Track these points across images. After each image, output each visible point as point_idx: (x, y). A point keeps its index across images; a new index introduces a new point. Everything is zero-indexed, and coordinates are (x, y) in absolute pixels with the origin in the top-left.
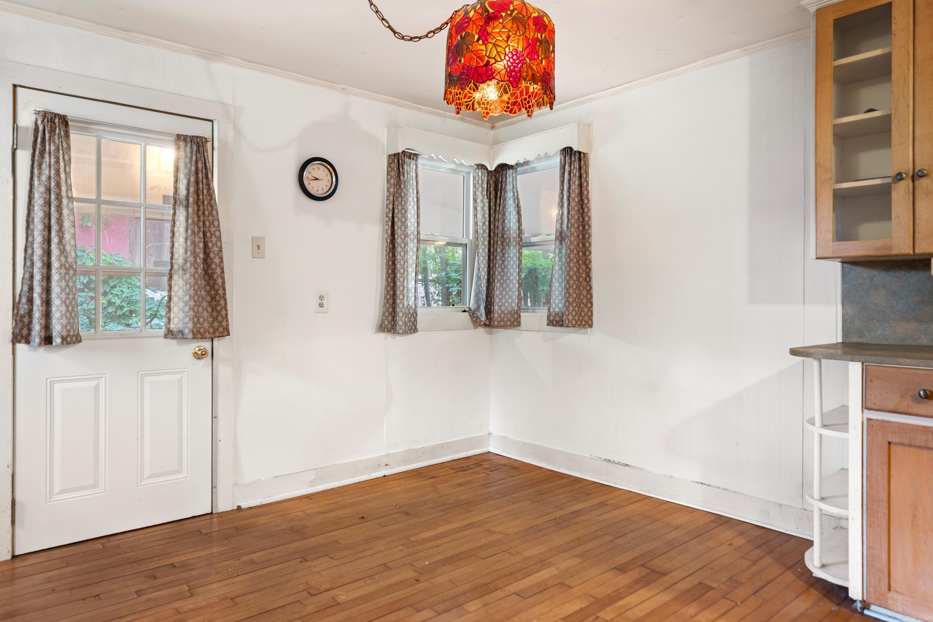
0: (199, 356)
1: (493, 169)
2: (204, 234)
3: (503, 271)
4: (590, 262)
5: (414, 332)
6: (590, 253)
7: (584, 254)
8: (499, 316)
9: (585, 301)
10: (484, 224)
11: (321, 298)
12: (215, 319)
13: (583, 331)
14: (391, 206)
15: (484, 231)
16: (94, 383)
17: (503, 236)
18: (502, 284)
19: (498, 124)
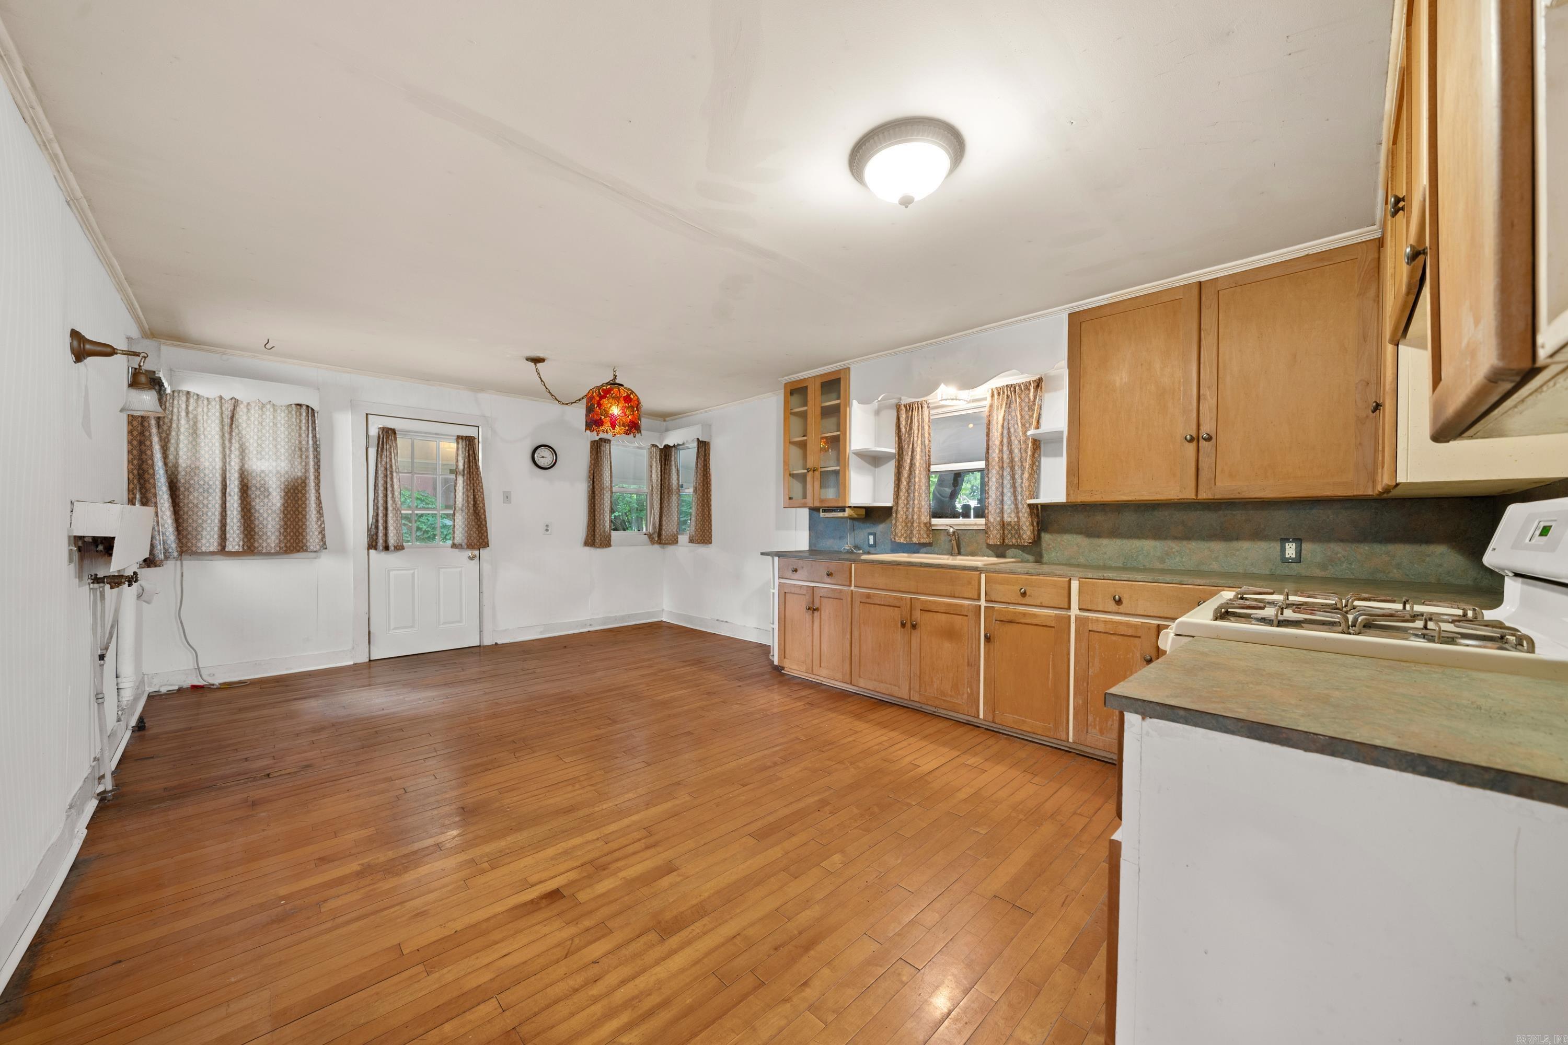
0: (472, 558)
1: (662, 447)
2: (474, 491)
3: (668, 510)
4: (711, 506)
5: (609, 547)
6: (711, 500)
7: (707, 501)
8: (665, 537)
9: (707, 528)
10: (657, 481)
11: (547, 526)
12: (480, 538)
13: (707, 546)
14: (592, 472)
15: (657, 485)
16: (412, 571)
17: (669, 488)
18: (667, 518)
19: (667, 419)
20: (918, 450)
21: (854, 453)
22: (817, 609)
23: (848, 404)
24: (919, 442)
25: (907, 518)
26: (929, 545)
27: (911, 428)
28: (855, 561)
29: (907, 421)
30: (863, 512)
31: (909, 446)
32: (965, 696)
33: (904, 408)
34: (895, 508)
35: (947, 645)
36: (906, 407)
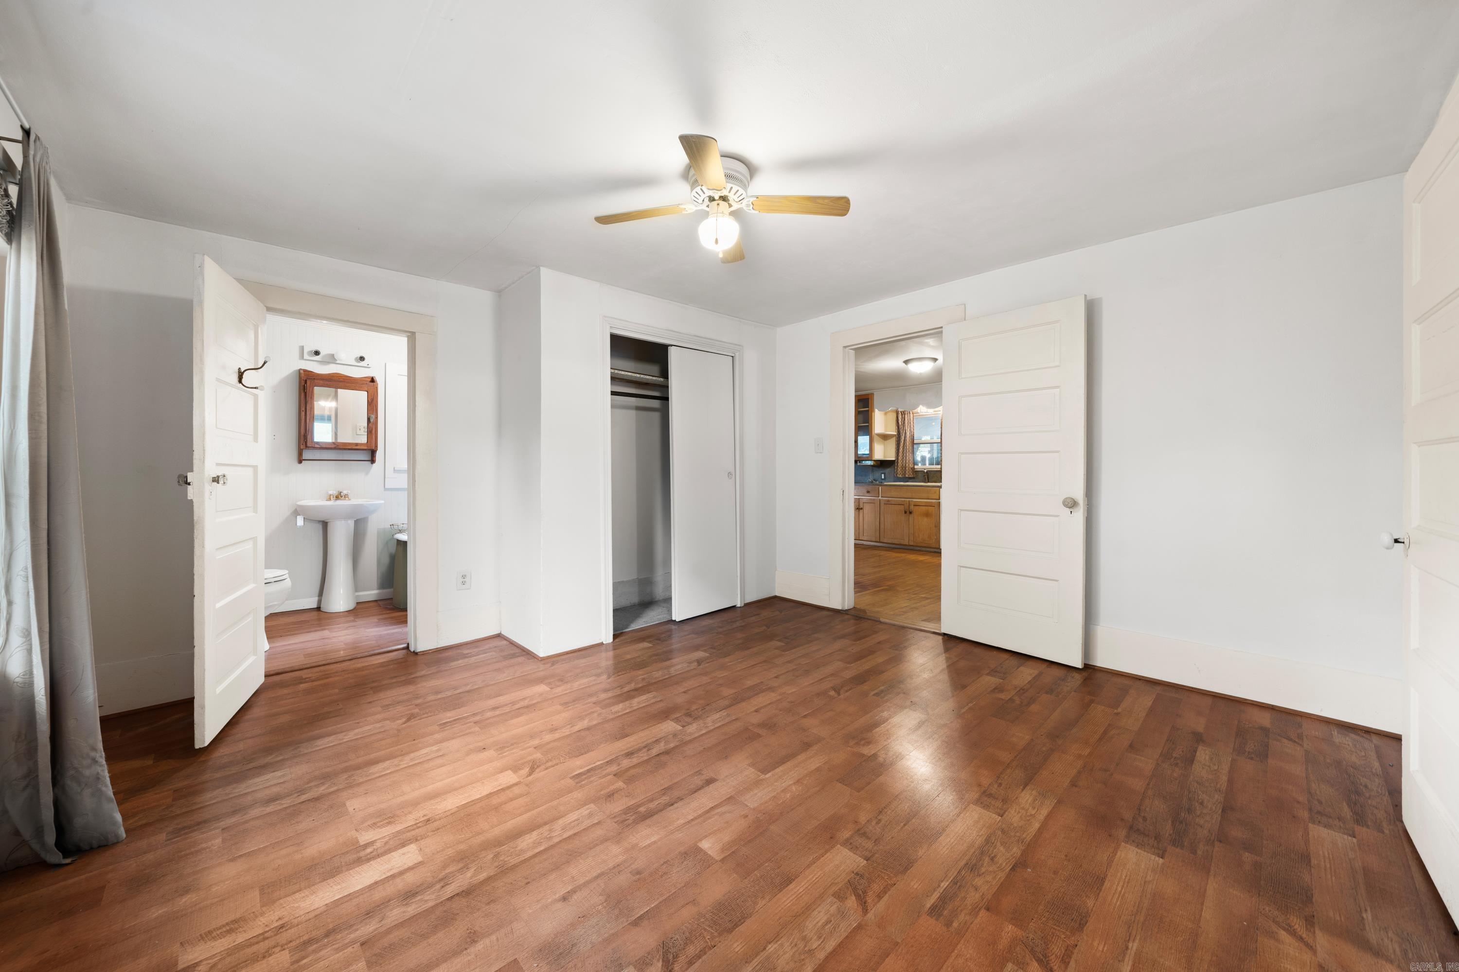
20: (908, 433)
21: (876, 435)
22: (861, 509)
23: (873, 411)
24: (909, 430)
25: (903, 465)
26: (913, 478)
27: (904, 423)
28: (881, 485)
29: (902, 420)
30: (879, 463)
31: (903, 432)
32: (934, 540)
33: (900, 413)
34: (896, 461)
35: (925, 519)
36: (901, 413)
